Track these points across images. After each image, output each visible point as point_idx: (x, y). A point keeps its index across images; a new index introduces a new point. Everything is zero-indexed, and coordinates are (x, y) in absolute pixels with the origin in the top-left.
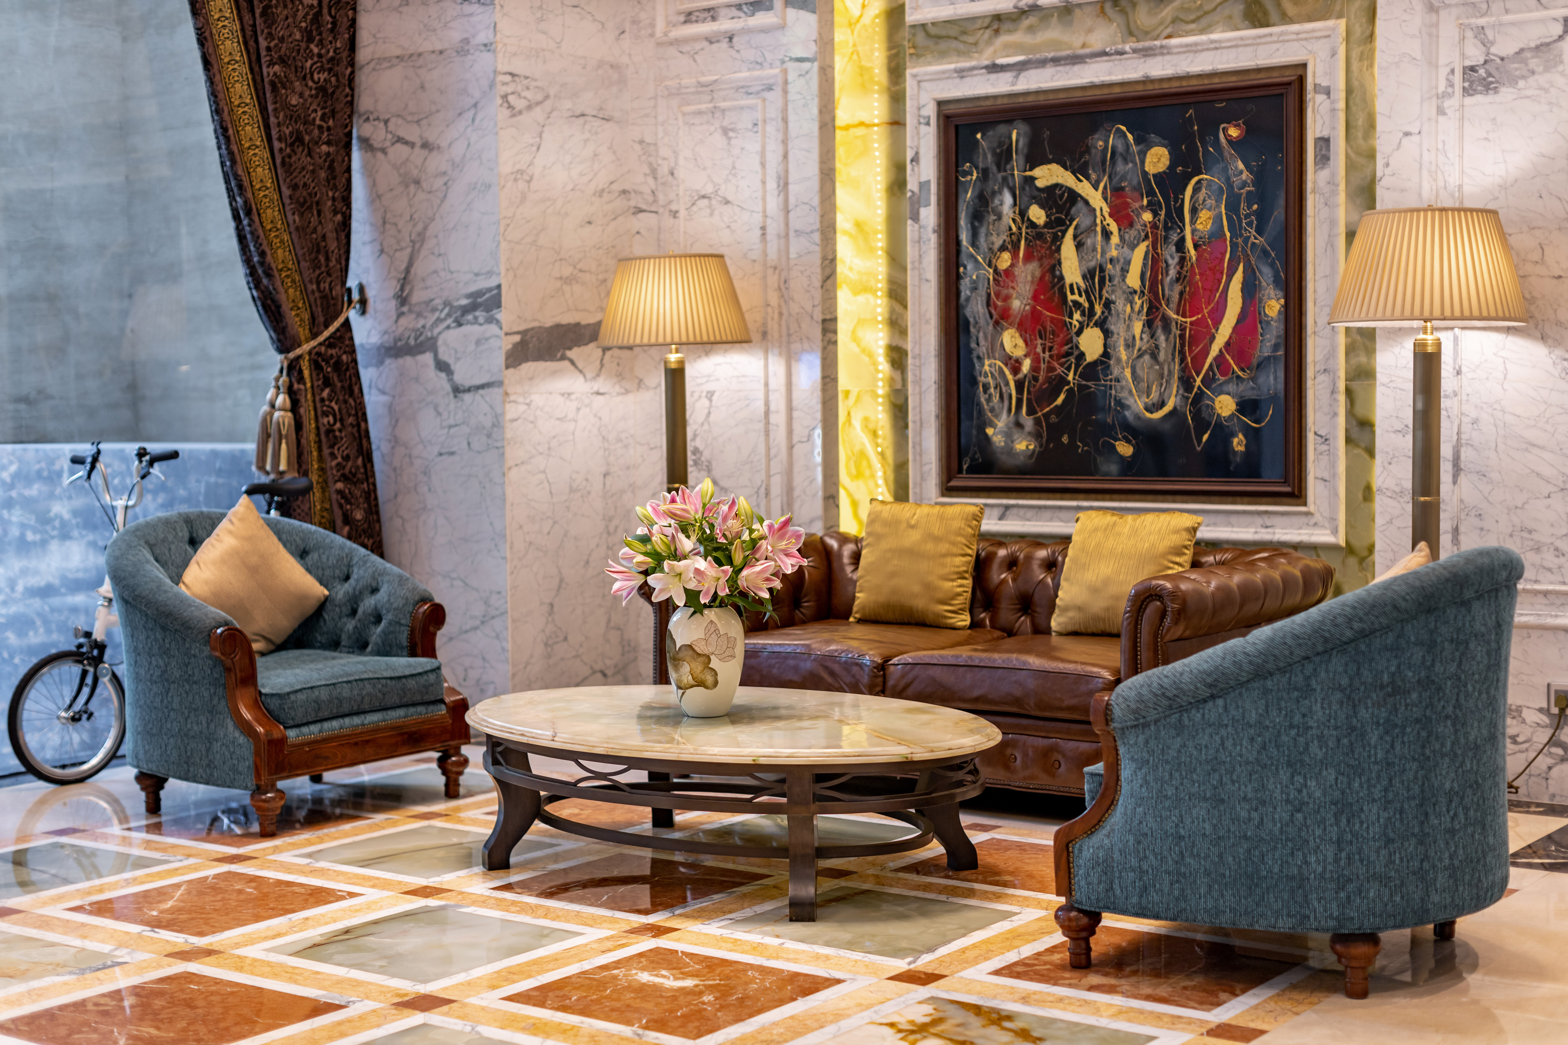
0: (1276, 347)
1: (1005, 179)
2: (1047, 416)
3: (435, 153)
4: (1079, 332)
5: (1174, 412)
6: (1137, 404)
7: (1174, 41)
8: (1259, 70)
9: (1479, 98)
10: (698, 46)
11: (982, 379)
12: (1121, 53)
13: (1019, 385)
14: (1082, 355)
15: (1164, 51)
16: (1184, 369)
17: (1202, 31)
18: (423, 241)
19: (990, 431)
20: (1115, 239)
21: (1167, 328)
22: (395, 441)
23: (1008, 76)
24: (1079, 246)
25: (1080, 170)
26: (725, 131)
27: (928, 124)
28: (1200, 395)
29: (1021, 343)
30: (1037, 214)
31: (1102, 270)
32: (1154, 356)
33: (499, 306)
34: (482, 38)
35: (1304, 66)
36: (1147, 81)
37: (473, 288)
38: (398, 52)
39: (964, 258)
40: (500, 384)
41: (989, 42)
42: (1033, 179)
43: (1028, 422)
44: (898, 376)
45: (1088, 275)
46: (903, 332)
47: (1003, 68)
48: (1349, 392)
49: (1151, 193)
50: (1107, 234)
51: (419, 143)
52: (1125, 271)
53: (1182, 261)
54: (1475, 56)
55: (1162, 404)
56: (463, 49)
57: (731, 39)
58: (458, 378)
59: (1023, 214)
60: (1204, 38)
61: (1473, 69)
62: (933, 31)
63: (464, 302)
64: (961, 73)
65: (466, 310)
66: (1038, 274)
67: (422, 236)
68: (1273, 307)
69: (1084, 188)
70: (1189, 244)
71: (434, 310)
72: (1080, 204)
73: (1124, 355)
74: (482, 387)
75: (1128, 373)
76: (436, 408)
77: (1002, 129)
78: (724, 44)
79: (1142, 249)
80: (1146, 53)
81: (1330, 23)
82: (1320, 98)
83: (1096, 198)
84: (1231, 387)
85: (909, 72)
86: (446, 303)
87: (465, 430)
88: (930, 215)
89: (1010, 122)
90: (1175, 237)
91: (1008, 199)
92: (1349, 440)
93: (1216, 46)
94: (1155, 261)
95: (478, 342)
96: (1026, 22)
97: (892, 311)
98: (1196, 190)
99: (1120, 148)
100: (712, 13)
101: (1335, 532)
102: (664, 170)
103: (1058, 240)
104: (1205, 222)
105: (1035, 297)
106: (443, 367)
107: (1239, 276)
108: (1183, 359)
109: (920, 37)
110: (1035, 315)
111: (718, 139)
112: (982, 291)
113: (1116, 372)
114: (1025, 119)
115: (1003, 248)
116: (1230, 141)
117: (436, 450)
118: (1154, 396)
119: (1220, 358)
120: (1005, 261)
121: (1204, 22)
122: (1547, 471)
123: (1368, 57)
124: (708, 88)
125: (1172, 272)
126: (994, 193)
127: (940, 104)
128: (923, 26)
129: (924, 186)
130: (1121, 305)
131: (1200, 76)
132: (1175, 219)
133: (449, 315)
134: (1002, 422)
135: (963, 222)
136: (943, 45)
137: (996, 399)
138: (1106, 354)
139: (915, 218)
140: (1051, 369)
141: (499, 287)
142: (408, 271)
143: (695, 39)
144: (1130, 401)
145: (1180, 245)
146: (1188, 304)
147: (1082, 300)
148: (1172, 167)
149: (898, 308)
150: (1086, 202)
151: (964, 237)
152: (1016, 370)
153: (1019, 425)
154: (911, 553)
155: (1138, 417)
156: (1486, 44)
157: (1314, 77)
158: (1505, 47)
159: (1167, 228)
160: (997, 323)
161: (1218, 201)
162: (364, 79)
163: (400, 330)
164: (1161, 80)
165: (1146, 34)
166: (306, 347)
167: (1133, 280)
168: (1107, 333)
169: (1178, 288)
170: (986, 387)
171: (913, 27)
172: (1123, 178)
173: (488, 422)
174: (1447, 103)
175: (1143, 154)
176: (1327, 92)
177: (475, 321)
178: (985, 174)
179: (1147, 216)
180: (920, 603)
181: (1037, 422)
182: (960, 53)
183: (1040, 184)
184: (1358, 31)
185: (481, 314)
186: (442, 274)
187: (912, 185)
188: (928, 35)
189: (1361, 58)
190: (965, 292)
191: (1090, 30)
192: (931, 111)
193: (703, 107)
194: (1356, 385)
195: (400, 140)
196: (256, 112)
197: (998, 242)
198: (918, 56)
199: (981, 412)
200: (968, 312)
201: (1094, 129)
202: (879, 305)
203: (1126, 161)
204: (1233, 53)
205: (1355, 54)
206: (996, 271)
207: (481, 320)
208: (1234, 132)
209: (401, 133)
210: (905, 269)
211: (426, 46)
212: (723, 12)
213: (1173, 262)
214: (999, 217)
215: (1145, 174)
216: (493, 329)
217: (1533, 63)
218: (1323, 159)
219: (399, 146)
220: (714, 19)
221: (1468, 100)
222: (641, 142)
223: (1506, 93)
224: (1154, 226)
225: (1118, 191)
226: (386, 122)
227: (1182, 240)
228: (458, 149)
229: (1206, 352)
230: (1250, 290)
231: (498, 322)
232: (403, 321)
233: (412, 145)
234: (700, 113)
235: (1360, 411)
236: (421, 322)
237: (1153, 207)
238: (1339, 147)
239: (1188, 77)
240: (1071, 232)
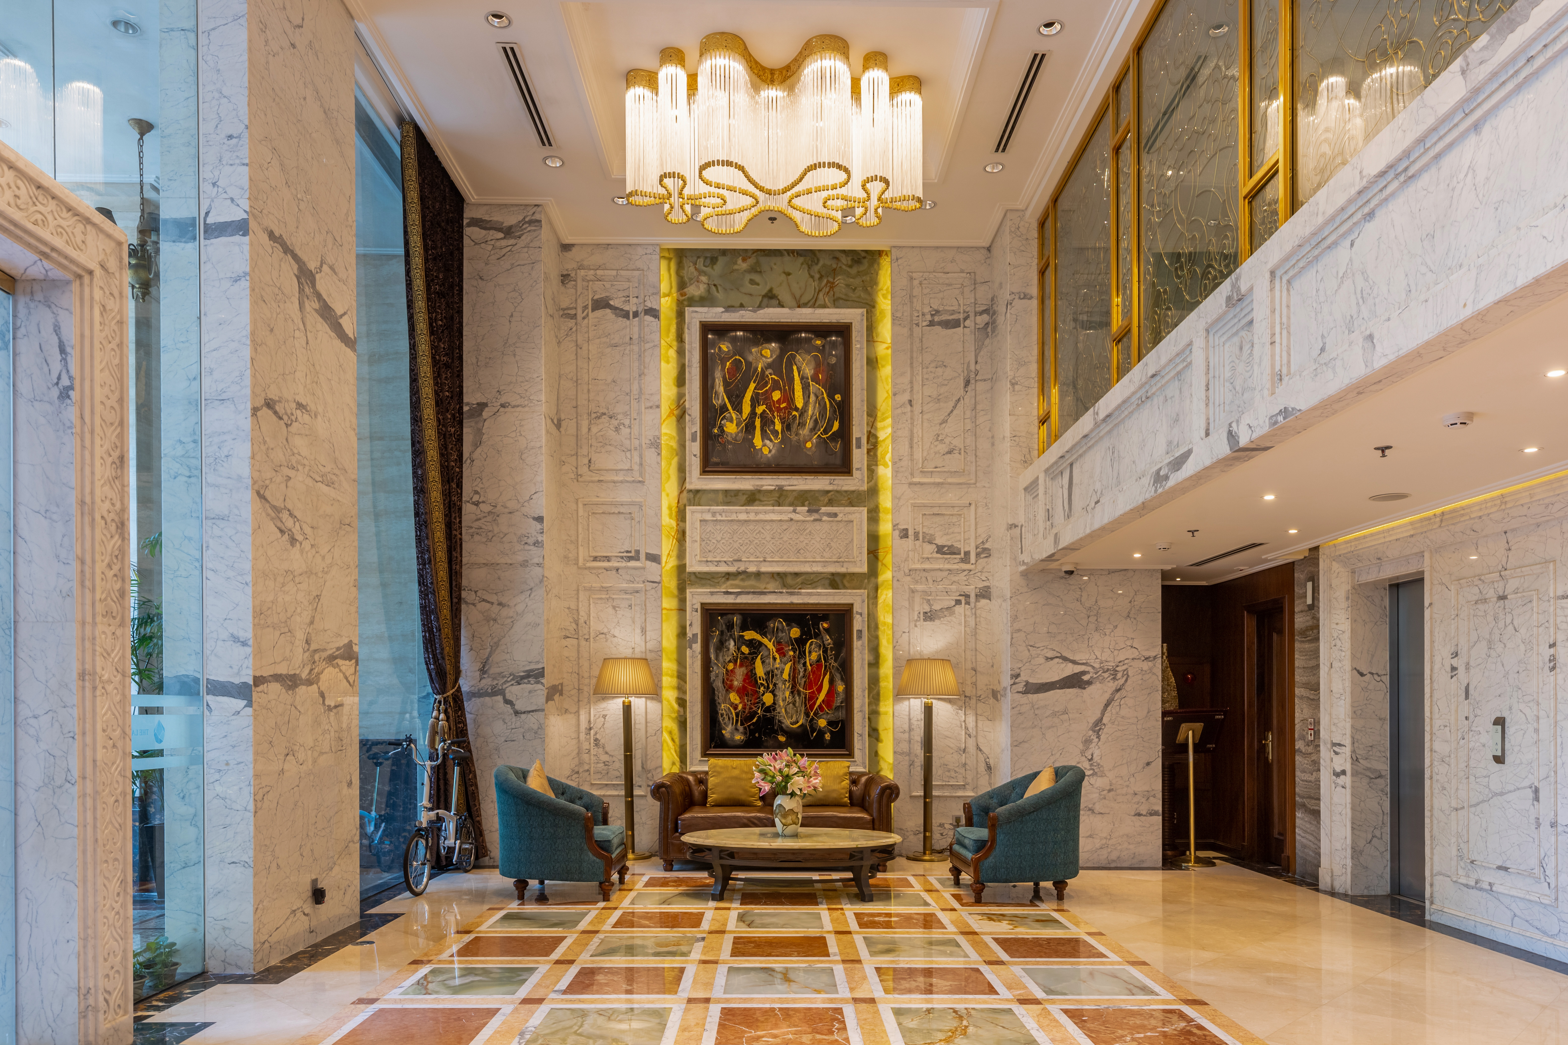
0: (842, 702)
1: (731, 635)
2: (749, 726)
3: (506, 608)
4: (763, 695)
5: (802, 725)
6: (787, 722)
7: (803, 591)
8: (835, 604)
9: (928, 623)
10: (600, 571)
11: (720, 712)
12: (781, 593)
13: (737, 715)
14: (764, 703)
15: (799, 594)
16: (806, 709)
17: (813, 588)
18: (497, 647)
19: (724, 732)
20: (778, 661)
21: (799, 694)
22: (478, 735)
23: (733, 596)
24: (763, 662)
25: (764, 634)
26: (614, 607)
27: (697, 611)
28: (813, 719)
29: (738, 698)
30: (745, 649)
31: (773, 672)
32: (794, 704)
33: (543, 676)
34: (536, 561)
35: (852, 605)
36: (792, 604)
37: (528, 668)
38: (485, 562)
39: (712, 664)
40: (543, 710)
41: (724, 583)
42: (743, 636)
43: (741, 728)
44: (682, 710)
45: (767, 673)
46: (685, 692)
47: (731, 593)
48: (869, 719)
49: (792, 644)
50: (775, 659)
51: (496, 602)
52: (782, 673)
53: (805, 670)
54: (927, 609)
55: (798, 722)
56: (525, 564)
57: (617, 570)
58: (517, 707)
59: (739, 649)
60: (814, 591)
61: (926, 613)
62: (699, 576)
63: (522, 674)
64: (712, 593)
65: (523, 678)
66: (745, 672)
67: (497, 644)
68: (840, 688)
69: (765, 641)
70: (808, 664)
71: (504, 677)
72: (763, 647)
73: (782, 704)
74: (533, 711)
75: (783, 710)
76: (504, 720)
77: (730, 616)
78: (614, 572)
79: (789, 665)
80: (792, 594)
81: (862, 591)
82: (858, 616)
83: (770, 645)
84: (825, 716)
85: (688, 591)
86: (511, 675)
87: (522, 730)
88: (697, 647)
89: (733, 614)
90: (802, 662)
91: (732, 643)
92: (869, 735)
93: (819, 594)
94: (794, 669)
95: (530, 692)
96: (741, 577)
97: (679, 684)
98: (811, 644)
99: (780, 627)
100: (608, 559)
101: (865, 768)
102: (581, 621)
103: (753, 661)
104: (814, 656)
105: (744, 680)
106: (507, 702)
107: (827, 677)
108: (806, 706)
109: (693, 577)
110: (744, 688)
111: (610, 610)
112: (721, 677)
113: (778, 710)
114: (740, 614)
115: (730, 661)
116: (824, 629)
117: (503, 739)
118: (794, 719)
119: (820, 706)
120: (731, 666)
121: (814, 585)
122: (952, 745)
123: (875, 604)
124: (606, 590)
125: (801, 674)
126: (726, 640)
127: (702, 604)
128: (694, 573)
129: (695, 635)
130: (780, 685)
131: (812, 604)
132: (802, 654)
133: (513, 679)
134: (729, 728)
135: (712, 650)
136: (703, 582)
137: (727, 720)
138: (774, 703)
139: (691, 648)
140: (751, 708)
141: (543, 668)
142: (488, 659)
143: (599, 568)
144: (784, 721)
145: (805, 664)
146: (809, 685)
147: (764, 683)
148: (801, 636)
149: (682, 683)
150: (766, 646)
151: (713, 656)
152: (735, 708)
153: (737, 729)
154: (736, 778)
155: (788, 727)
156: (930, 605)
157: (856, 608)
158: (937, 607)
159: (799, 658)
160: (727, 690)
161: (820, 649)
162: (465, 571)
163: (482, 685)
164: (797, 604)
165: (791, 587)
166: (451, 692)
167: (786, 676)
168: (775, 696)
169: (804, 680)
170: (722, 715)
171: (689, 573)
172: (781, 638)
173: (535, 727)
174: (918, 623)
175: (789, 631)
176: (861, 614)
177: (529, 682)
178: (722, 633)
179: (791, 653)
180: (743, 797)
181: (745, 728)
182: (711, 586)
183: (746, 638)
184: (871, 595)
185: (532, 680)
186: (509, 661)
187: (689, 634)
188: (696, 577)
189: (873, 604)
190: (713, 677)
191: (768, 583)
192: (698, 606)
193: (604, 596)
194: (871, 716)
195: (484, 600)
196: (448, 585)
197: (728, 659)
198: (692, 585)
199: (720, 724)
200: (714, 685)
201: (769, 620)
202: (674, 681)
203: (782, 632)
204: (825, 597)
205: (871, 602)
206: (727, 670)
207: (532, 682)
208: (825, 625)
209: (485, 597)
210: (686, 668)
211: (502, 561)
212: (613, 559)
213: (802, 670)
214: (728, 649)
215: (790, 638)
216: (540, 686)
217: (946, 613)
218: (860, 637)
219: (483, 603)
220: (608, 561)
221: (925, 623)
222: (569, 608)
223: (937, 622)
224: (794, 657)
225: (779, 643)
226: (476, 592)
227: (805, 663)
228: (520, 608)
229: (815, 703)
230: (832, 681)
231: (542, 683)
232: (483, 681)
233: (492, 603)
234: (601, 599)
235: (873, 725)
236: (496, 682)
237: (794, 650)
238: (865, 634)
239: (808, 604)
240: (759, 657)
